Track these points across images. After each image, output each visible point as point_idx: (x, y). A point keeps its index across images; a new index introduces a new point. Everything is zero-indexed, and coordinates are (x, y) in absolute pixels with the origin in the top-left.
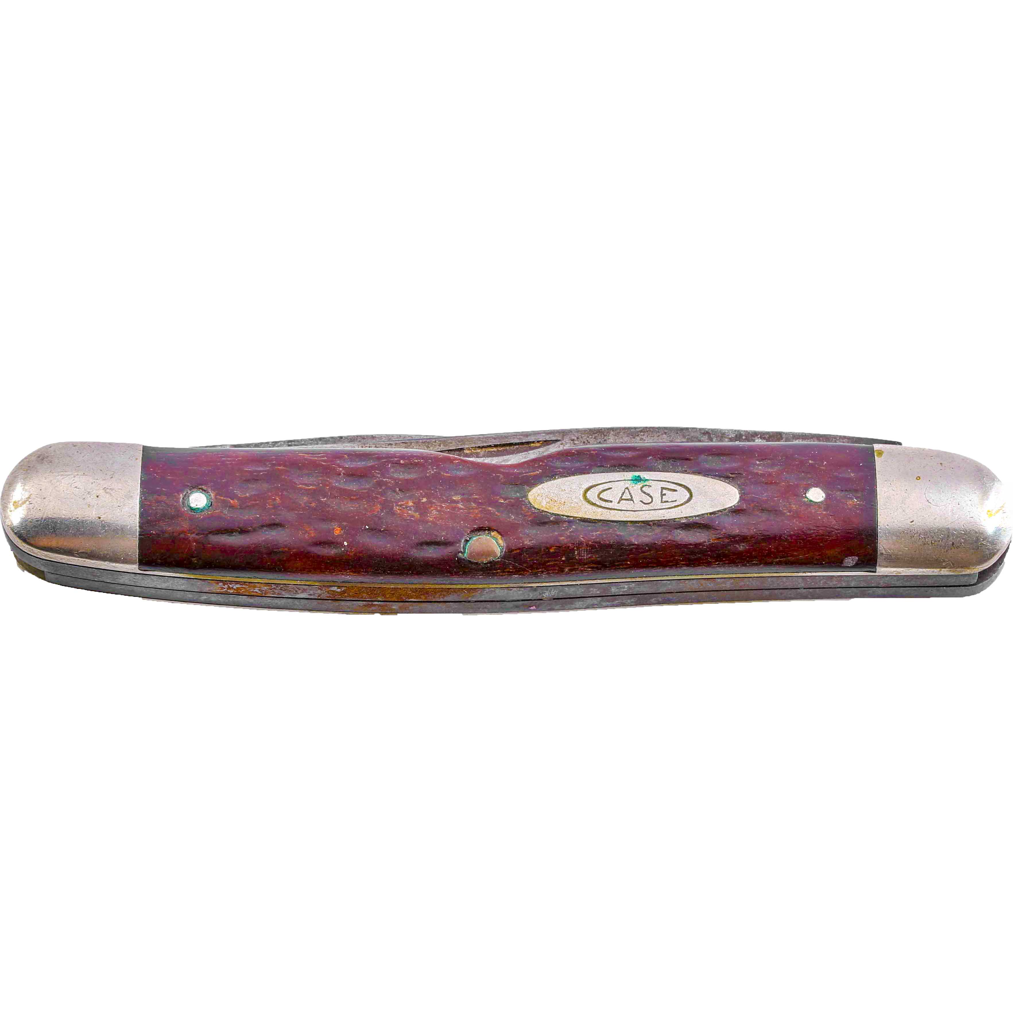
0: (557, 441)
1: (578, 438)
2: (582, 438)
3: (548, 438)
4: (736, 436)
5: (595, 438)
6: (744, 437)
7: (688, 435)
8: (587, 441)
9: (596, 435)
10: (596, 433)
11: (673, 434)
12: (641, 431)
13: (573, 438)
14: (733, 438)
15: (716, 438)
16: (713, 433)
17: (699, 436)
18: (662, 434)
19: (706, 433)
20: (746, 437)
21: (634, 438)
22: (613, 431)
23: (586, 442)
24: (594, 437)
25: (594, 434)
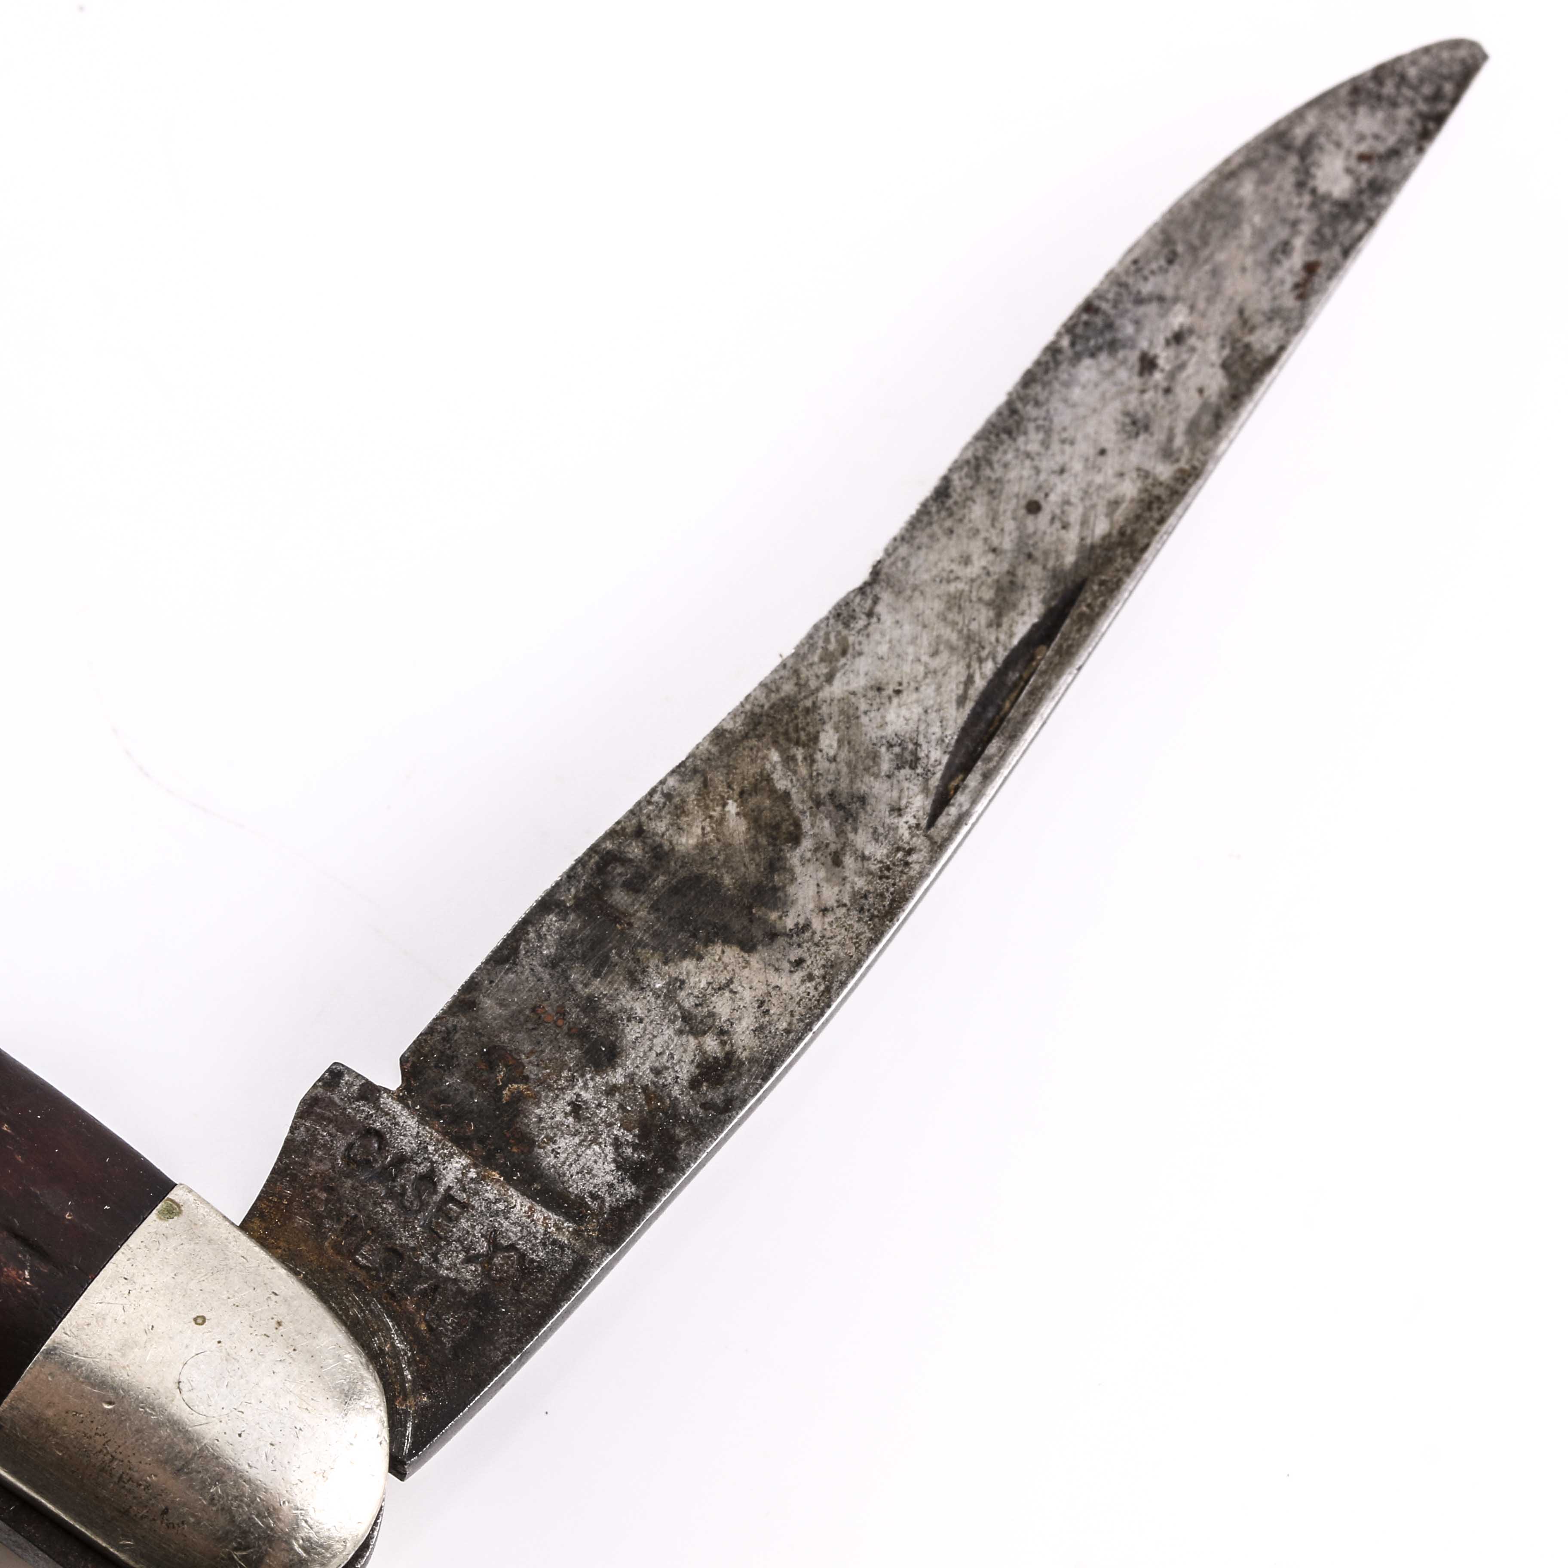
0: (932, 822)
1: (907, 864)
2: (902, 872)
3: (953, 811)
4: (676, 1159)
5: (882, 895)
6: (661, 1170)
7: (749, 1070)
8: (888, 878)
9: (887, 903)
10: (891, 905)
11: (775, 1043)
12: (828, 990)
13: (914, 857)
14: (676, 1150)
15: (701, 1118)
16: (715, 1120)
17: (730, 1090)
18: (790, 1024)
19: (727, 1105)
20: (659, 1176)
21: (824, 966)
22: (871, 939)
23: (886, 873)
24: (887, 895)
25: (893, 901)
